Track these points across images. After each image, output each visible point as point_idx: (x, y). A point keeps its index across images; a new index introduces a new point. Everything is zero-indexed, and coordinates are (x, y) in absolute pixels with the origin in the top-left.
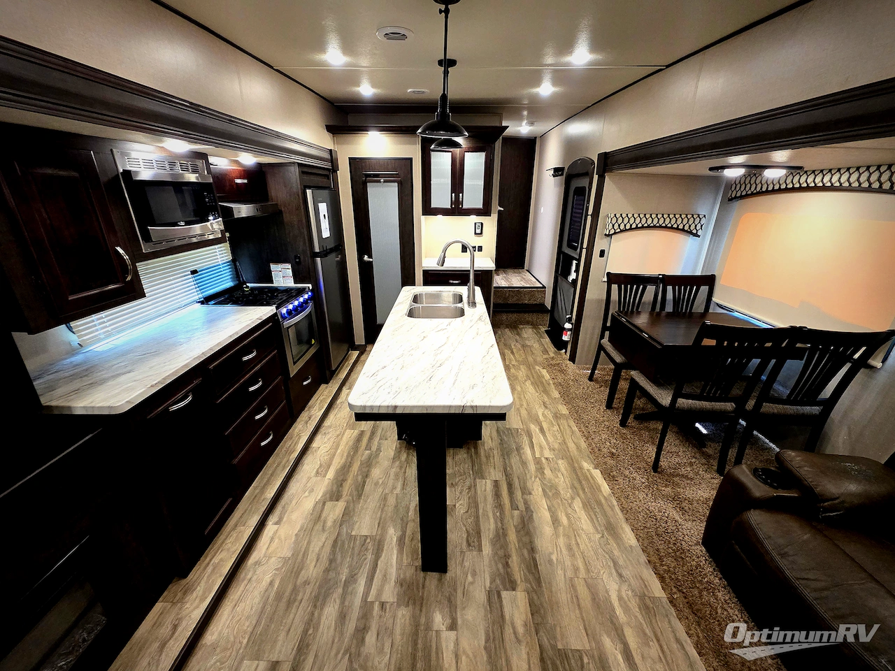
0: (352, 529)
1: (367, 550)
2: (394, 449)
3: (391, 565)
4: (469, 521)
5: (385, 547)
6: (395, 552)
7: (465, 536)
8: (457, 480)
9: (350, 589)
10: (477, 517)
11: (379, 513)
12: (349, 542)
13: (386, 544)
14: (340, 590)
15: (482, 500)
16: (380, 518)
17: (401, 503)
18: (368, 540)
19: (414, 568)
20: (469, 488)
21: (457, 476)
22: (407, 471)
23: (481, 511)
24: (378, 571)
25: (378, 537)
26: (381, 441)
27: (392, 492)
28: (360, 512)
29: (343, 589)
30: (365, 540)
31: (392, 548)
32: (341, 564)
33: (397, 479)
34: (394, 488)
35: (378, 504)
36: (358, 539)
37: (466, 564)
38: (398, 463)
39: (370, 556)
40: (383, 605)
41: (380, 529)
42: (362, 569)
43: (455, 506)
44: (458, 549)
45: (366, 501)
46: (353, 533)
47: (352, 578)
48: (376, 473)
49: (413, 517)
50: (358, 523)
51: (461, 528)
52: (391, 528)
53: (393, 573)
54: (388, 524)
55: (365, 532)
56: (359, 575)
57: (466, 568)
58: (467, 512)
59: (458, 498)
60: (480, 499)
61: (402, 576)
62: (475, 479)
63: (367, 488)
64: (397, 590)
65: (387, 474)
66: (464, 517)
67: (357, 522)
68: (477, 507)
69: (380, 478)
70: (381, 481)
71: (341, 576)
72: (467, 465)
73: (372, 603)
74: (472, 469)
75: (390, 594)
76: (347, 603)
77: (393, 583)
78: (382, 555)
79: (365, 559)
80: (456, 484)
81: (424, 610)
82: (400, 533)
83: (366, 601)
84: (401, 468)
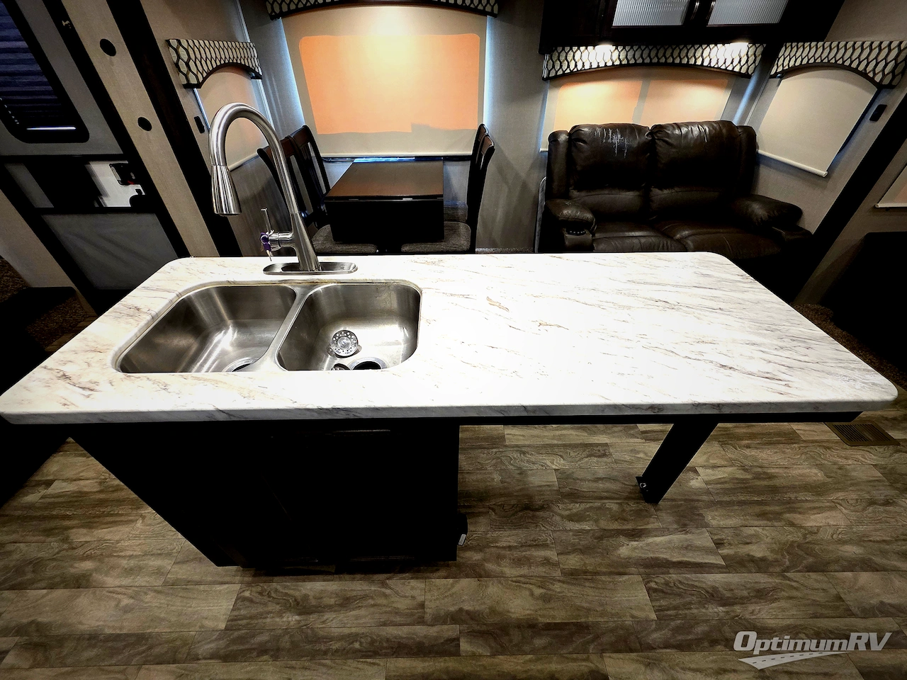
0: (648, 621)
1: (667, 584)
2: (451, 581)
3: (670, 542)
4: (572, 454)
5: (652, 555)
6: (650, 540)
7: (595, 459)
8: (511, 467)
9: (728, 594)
10: (565, 446)
11: (603, 578)
12: (671, 618)
13: (647, 556)
14: (738, 609)
15: (539, 440)
16: (611, 573)
17: (573, 545)
18: (653, 585)
19: (659, 513)
20: (524, 453)
21: (504, 467)
22: (505, 544)
23: (556, 442)
24: (685, 559)
25: (642, 570)
26: (428, 617)
27: (556, 565)
28: (612, 615)
29: (733, 604)
30: (655, 590)
31: (648, 545)
32: (707, 621)
33: (528, 559)
34: (547, 562)
35: (587, 584)
36: (658, 604)
37: (628, 458)
38: (490, 566)
39: (674, 576)
40: (719, 544)
41: (627, 570)
42: (696, 584)
43: (555, 470)
44: (615, 466)
45: (588, 610)
46: (653, 616)
47: (714, 596)
48: (519, 605)
49: (591, 522)
50: (634, 612)
51: (587, 462)
52: (619, 552)
53: (677, 538)
54: (615, 559)
55: (642, 595)
56: (704, 586)
57: (633, 458)
58: (561, 456)
59: (542, 466)
60: (539, 442)
61: (675, 526)
62: (506, 446)
63: (560, 616)
64: (693, 530)
65: (518, 583)
66: (570, 459)
67: (633, 616)
68: (552, 446)
69: (532, 594)
70: (538, 591)
71: (722, 614)
72: (482, 455)
73: (724, 558)
74: (488, 448)
75: (703, 539)
76: (745, 593)
77: (689, 536)
78: (663, 558)
79: (680, 582)
80: (520, 468)
81: (695, 498)
82: (622, 539)
83: (727, 567)
84: (499, 558)
